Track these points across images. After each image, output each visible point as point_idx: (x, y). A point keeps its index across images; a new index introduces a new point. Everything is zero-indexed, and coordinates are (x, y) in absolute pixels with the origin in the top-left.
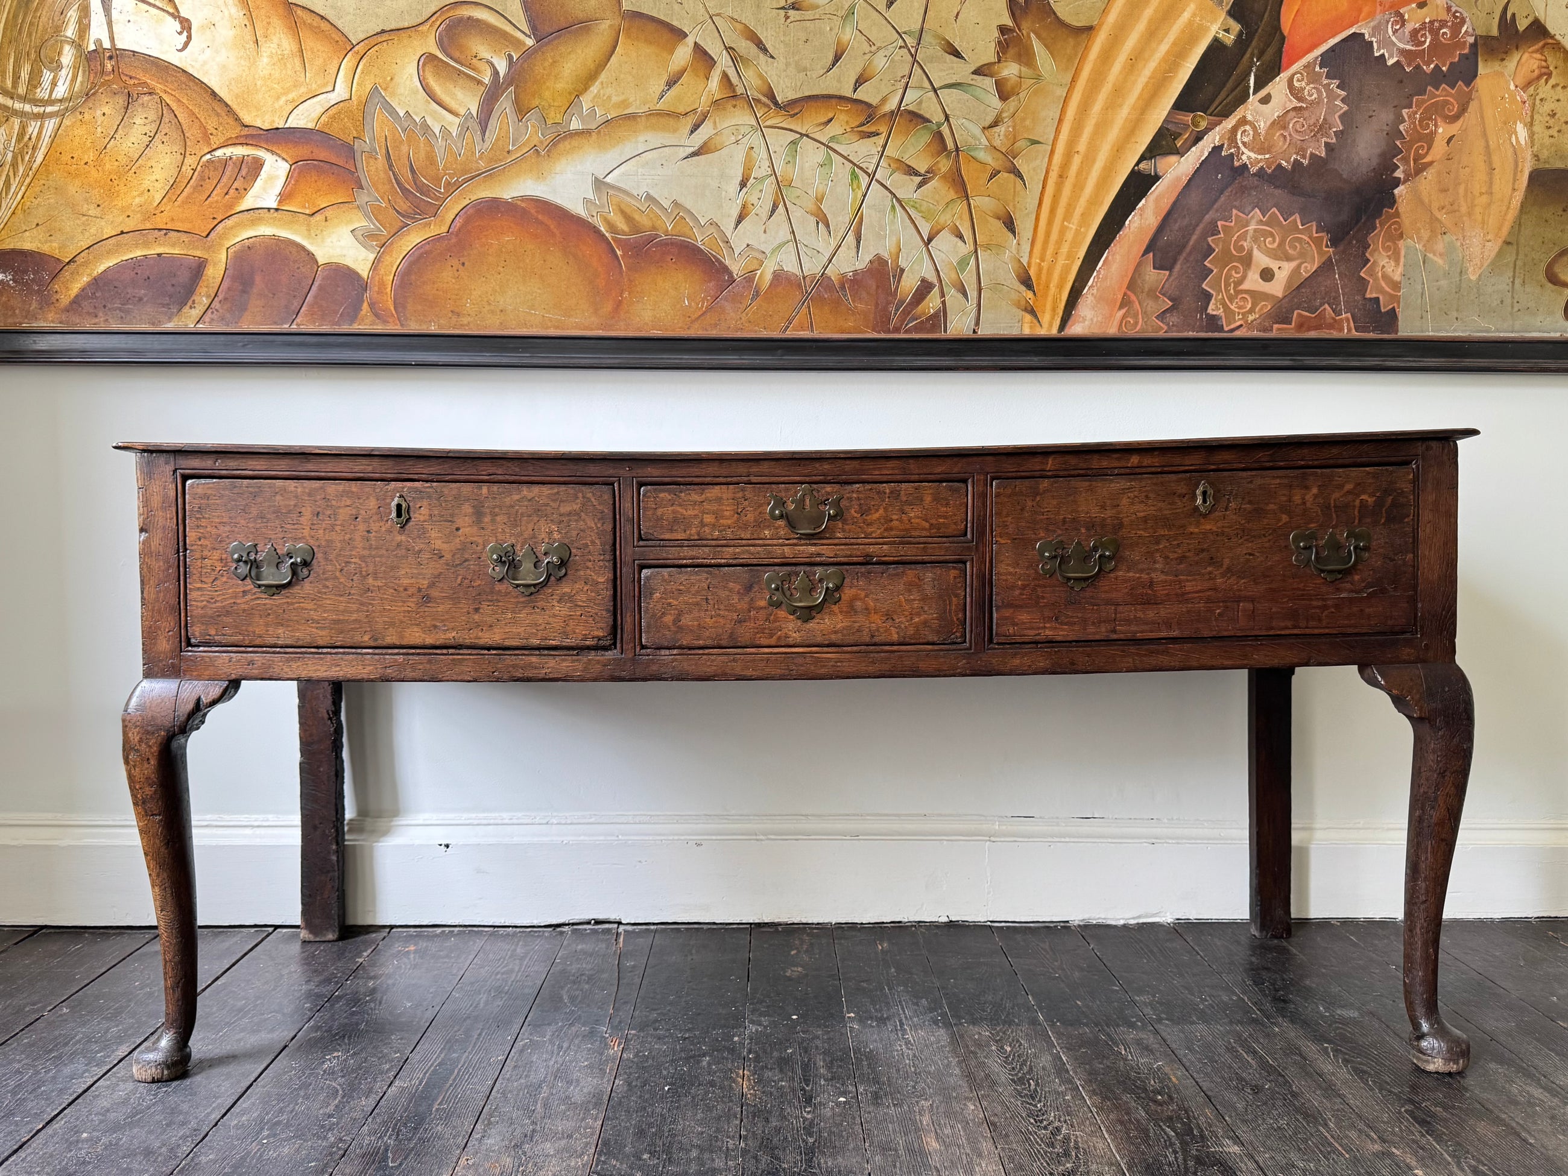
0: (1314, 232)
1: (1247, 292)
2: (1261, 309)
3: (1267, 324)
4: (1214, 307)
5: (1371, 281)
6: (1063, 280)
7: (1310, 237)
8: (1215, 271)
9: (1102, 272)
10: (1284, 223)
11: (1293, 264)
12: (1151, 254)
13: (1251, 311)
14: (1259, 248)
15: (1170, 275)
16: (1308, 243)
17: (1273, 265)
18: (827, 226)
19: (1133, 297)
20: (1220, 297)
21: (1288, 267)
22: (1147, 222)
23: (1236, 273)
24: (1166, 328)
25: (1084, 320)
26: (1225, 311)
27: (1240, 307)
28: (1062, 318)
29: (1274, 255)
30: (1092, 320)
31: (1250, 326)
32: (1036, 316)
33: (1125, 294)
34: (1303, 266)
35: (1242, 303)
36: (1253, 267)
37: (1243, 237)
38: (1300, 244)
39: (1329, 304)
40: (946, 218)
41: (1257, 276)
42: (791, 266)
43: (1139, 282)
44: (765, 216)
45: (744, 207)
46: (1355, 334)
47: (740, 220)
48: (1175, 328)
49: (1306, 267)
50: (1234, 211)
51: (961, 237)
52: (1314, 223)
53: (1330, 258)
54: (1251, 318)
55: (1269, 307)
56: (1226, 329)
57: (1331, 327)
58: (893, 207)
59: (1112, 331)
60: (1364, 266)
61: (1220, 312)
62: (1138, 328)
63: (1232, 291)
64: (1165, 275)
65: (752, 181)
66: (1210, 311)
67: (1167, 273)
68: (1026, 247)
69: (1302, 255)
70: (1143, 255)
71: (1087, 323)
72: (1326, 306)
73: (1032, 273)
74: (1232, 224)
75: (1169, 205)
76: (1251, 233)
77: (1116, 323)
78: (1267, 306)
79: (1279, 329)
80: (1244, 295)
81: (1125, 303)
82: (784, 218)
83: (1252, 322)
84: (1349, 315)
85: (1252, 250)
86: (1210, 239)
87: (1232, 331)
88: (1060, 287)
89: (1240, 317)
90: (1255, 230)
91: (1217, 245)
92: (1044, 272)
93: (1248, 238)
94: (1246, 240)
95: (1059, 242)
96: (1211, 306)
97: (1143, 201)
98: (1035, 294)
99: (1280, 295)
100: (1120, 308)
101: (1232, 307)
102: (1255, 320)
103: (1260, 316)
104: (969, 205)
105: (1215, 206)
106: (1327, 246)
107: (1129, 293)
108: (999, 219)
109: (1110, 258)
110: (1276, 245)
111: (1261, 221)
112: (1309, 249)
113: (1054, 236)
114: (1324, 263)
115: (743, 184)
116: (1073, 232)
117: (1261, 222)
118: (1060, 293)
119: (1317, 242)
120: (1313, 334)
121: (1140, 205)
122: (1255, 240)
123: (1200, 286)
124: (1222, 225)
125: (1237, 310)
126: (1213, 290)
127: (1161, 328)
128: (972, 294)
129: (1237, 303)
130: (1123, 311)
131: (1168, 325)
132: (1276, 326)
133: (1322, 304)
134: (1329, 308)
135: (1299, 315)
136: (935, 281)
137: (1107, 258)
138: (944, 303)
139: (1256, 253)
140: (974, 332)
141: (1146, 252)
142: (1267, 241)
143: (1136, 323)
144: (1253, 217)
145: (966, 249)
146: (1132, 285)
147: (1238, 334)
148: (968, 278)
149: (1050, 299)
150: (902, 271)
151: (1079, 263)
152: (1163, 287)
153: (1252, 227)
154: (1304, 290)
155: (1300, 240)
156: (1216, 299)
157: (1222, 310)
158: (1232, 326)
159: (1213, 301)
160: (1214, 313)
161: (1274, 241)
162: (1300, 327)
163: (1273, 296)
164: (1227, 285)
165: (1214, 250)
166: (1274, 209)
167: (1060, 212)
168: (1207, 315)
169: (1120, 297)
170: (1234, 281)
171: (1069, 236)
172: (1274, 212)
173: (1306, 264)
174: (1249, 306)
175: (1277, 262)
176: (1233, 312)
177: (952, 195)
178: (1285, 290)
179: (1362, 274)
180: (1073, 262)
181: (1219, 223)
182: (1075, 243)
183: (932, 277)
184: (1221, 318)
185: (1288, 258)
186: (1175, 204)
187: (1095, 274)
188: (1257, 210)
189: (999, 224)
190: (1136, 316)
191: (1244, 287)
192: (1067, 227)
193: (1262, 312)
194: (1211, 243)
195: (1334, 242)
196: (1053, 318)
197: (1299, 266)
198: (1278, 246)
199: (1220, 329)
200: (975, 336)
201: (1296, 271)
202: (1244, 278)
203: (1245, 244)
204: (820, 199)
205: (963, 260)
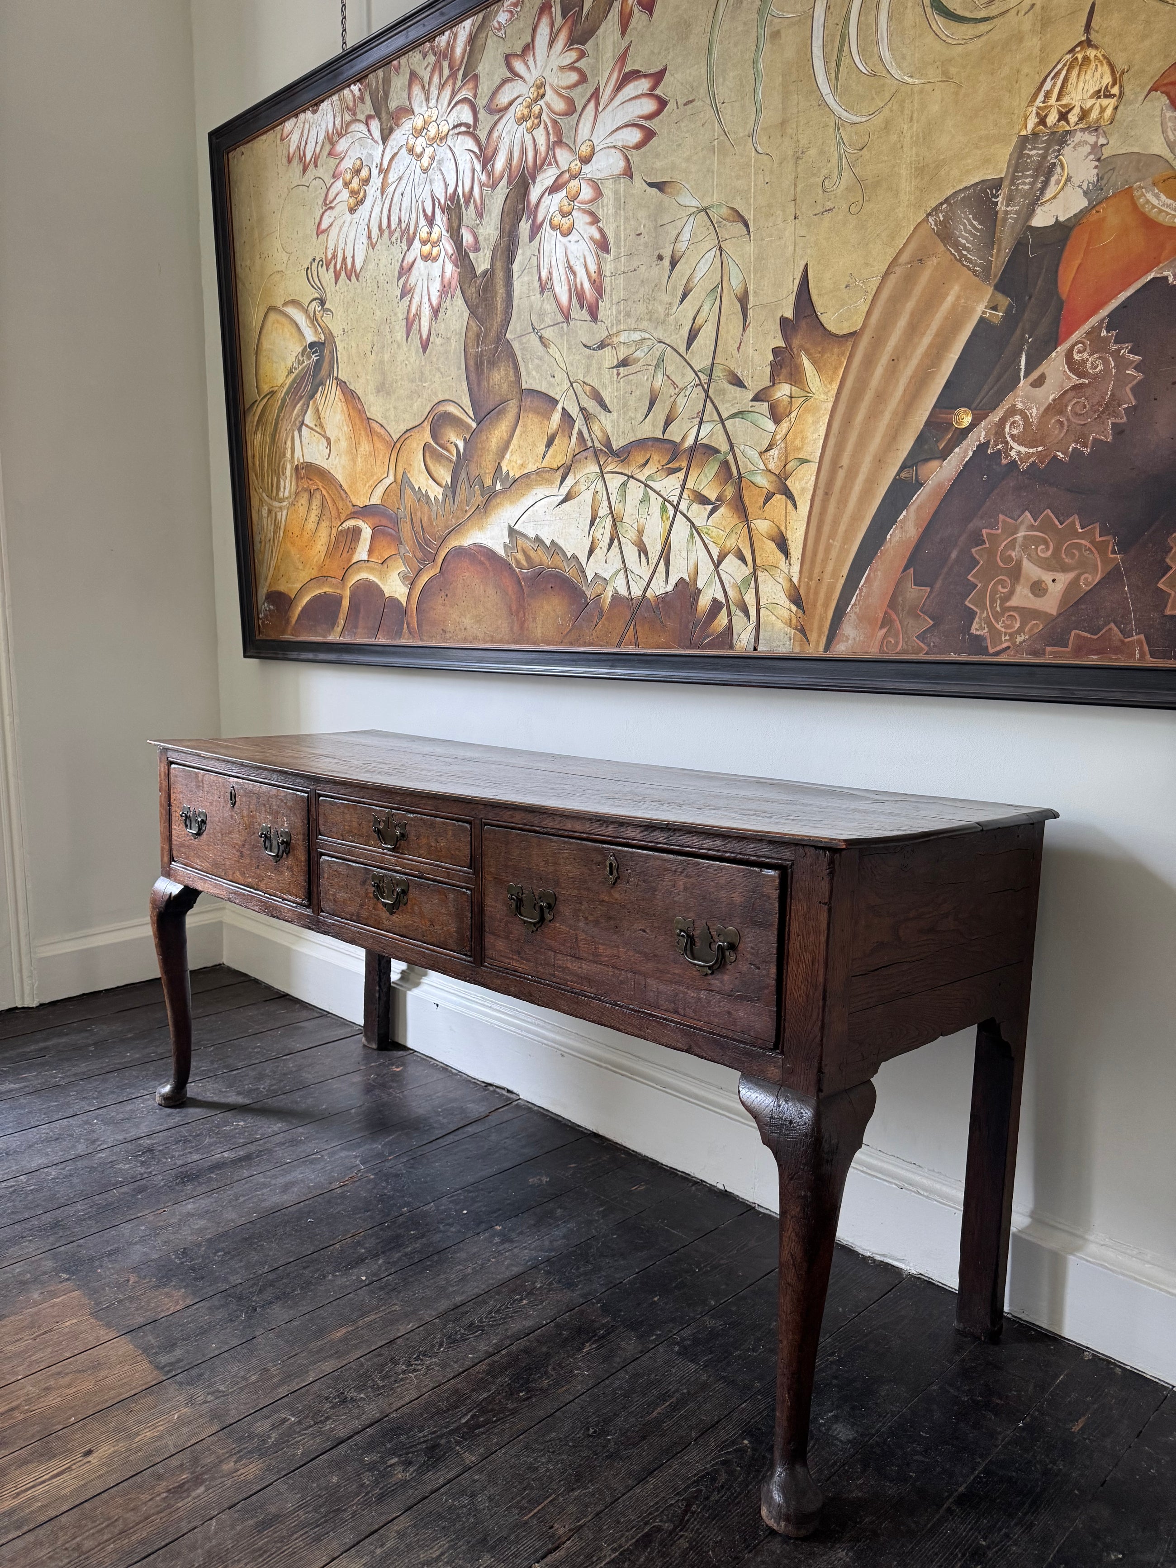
0: (1097, 535)
1: (1015, 609)
2: (1031, 629)
3: (1038, 647)
4: (977, 627)
5: (1173, 593)
6: (828, 598)
7: (1092, 542)
8: (979, 585)
9: (864, 590)
10: (1060, 527)
11: (1070, 576)
12: (912, 570)
13: (1020, 631)
14: (1029, 558)
15: (931, 592)
16: (1089, 549)
17: (1047, 577)
18: (646, 555)
19: (894, 616)
20: (985, 615)
21: (1064, 579)
22: (908, 536)
23: (1003, 587)
24: (926, 648)
25: (848, 639)
26: (989, 631)
27: (1006, 627)
28: (828, 637)
29: (1046, 565)
30: (854, 639)
31: (1018, 648)
32: (805, 635)
33: (886, 613)
34: (1082, 577)
35: (1009, 622)
36: (1022, 580)
37: (1012, 545)
38: (1080, 550)
39: (1115, 623)
40: (731, 543)
41: (1027, 592)
42: (623, 592)
43: (900, 599)
44: (605, 549)
45: (593, 542)
46: (1151, 662)
47: (591, 552)
48: (935, 650)
49: (1086, 579)
50: (1001, 517)
51: (742, 559)
52: (1097, 525)
53: (1117, 567)
54: (1019, 639)
55: (1041, 627)
56: (991, 651)
57: (1117, 650)
58: (692, 534)
59: (873, 651)
60: (1163, 575)
61: (985, 632)
62: (899, 648)
63: (998, 609)
64: (926, 592)
65: (598, 520)
66: (973, 631)
67: (928, 589)
68: (795, 569)
69: (1083, 565)
70: (904, 571)
71: (850, 642)
72: (1112, 625)
73: (802, 592)
74: (1000, 531)
75: (931, 515)
76: (1020, 541)
77: (877, 644)
78: (1038, 626)
79: (1051, 653)
80: (1011, 613)
81: (886, 622)
82: (618, 549)
83: (1021, 643)
84: (1142, 637)
85: (1021, 561)
86: (973, 550)
87: (997, 654)
88: (826, 606)
89: (1007, 637)
90: (1025, 537)
91: (981, 556)
92: (812, 591)
93: (1017, 547)
94: (1014, 549)
95: (825, 561)
96: (975, 626)
97: (904, 513)
98: (804, 613)
99: (1054, 612)
100: (882, 627)
101: (998, 627)
102: (1024, 641)
103: (1030, 637)
104: (749, 528)
105: (980, 513)
106: (1114, 552)
107: (890, 611)
108: (773, 540)
109: (872, 574)
110: (1050, 552)
111: (1032, 526)
112: (1090, 556)
113: (820, 555)
114: (1109, 574)
115: (592, 523)
116: (837, 550)
117: (1031, 527)
118: (826, 612)
119: (1101, 548)
120: (1094, 660)
121: (901, 517)
122: (1025, 548)
123: (963, 603)
124: (987, 534)
125: (1003, 630)
126: (977, 606)
127: (922, 649)
128: (753, 612)
129: (1004, 622)
130: (884, 630)
131: (929, 646)
132: (1048, 649)
133: (1106, 624)
134: (1115, 628)
135: (1078, 636)
136: (724, 602)
137: (869, 575)
138: (730, 621)
139: (1026, 563)
140: (755, 649)
141: (906, 568)
142: (1039, 549)
143: (897, 643)
144: (1022, 522)
145: (747, 571)
146: (893, 604)
147: (1003, 658)
148: (750, 598)
149: (817, 617)
150: (700, 591)
151: (842, 581)
152: (924, 605)
153: (1021, 534)
154: (1083, 607)
155: (1078, 546)
156: (979, 618)
157: (987, 629)
158: (998, 648)
159: (977, 619)
160: (978, 633)
161: (1047, 548)
162: (1078, 651)
163: (1046, 614)
164: (993, 601)
165: (979, 563)
166: (1048, 511)
167: (826, 529)
168: (971, 635)
169: (881, 615)
170: (1001, 598)
171: (834, 554)
172: (1047, 515)
173: (1086, 575)
174: (1018, 625)
175: (1051, 573)
176: (999, 633)
177: (735, 520)
178: (1060, 607)
179: (1160, 585)
180: (837, 580)
181: (984, 532)
182: (840, 561)
183: (721, 597)
184: (985, 638)
185: (1064, 569)
186: (936, 513)
187: (858, 592)
188: (1027, 513)
189: (772, 545)
190: (896, 636)
191: (1013, 602)
192: (832, 545)
193: (1033, 633)
194: (975, 555)
195: (1123, 547)
196: (819, 636)
197: (1077, 578)
198: (1053, 554)
199: (985, 651)
200: (755, 654)
201: (1074, 583)
202: (1012, 593)
203: (1013, 554)
204: (641, 532)
205: (746, 581)
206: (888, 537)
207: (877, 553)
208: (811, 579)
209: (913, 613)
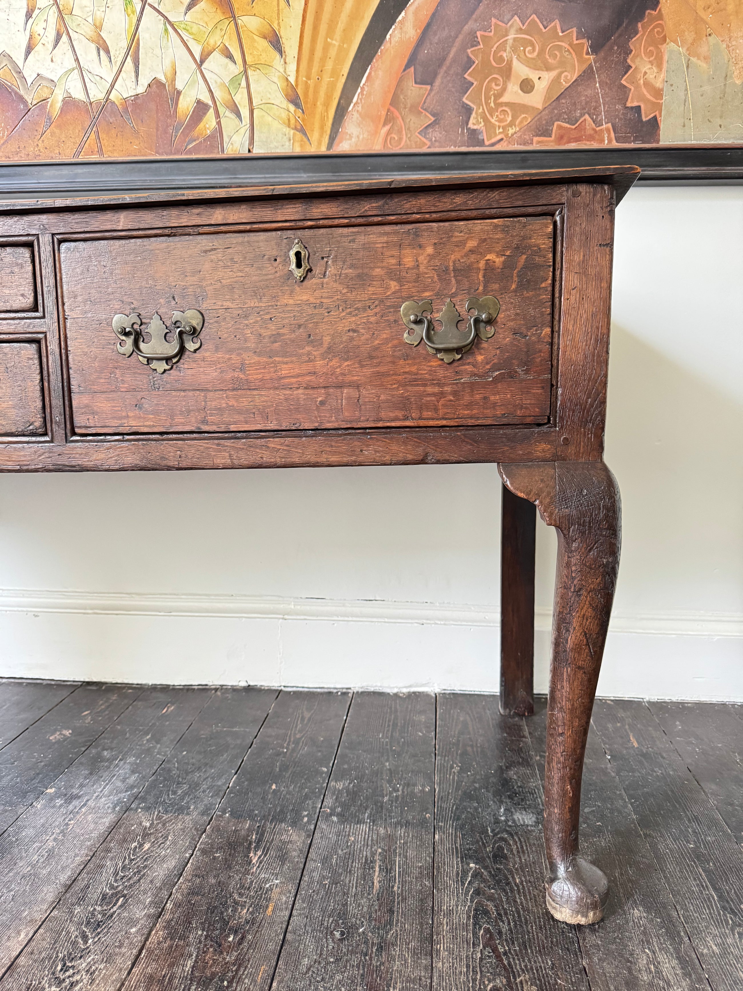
0: (575, 38)
1: (507, 104)
2: (521, 122)
3: (527, 137)
4: (474, 121)
5: (633, 88)
6: (329, 97)
7: (571, 45)
8: (475, 83)
9: (366, 88)
10: (544, 30)
11: (553, 74)
12: (412, 69)
13: (511, 124)
14: (519, 58)
15: (431, 90)
16: (568, 51)
17: (533, 76)
18: (107, 52)
19: (396, 113)
20: (481, 110)
21: (548, 77)
22: (407, 37)
23: (496, 85)
24: (428, 143)
25: (351, 137)
26: (485, 125)
27: (500, 121)
28: (330, 136)
29: (533, 65)
30: (358, 137)
31: (510, 139)
32: (305, 134)
33: (389, 110)
34: (563, 75)
35: (502, 117)
36: (513, 78)
37: (502, 47)
38: (560, 52)
39: (589, 115)
40: (215, 40)
41: (517, 88)
42: (78, 94)
43: (402, 97)
44: (50, 46)
45: (31, 38)
46: (615, 145)
47: (29, 50)
48: (437, 144)
49: (566, 77)
50: (494, 20)
51: (230, 57)
52: (575, 29)
53: (590, 67)
54: (511, 131)
55: (529, 120)
56: (487, 143)
57: (591, 138)
58: (166, 30)
59: (377, 148)
60: (626, 73)
61: (481, 126)
62: (403, 144)
63: (492, 105)
64: (426, 90)
65: (37, 12)
66: (471, 125)
67: (429, 87)
68: (292, 67)
69: (562, 64)
70: (404, 70)
71: (353, 140)
72: (587, 116)
73: (300, 91)
74: (492, 34)
75: (429, 17)
76: (510, 42)
77: (381, 140)
78: (526, 119)
79: (539, 142)
80: (504, 108)
81: (389, 119)
82: (67, 46)
83: (512, 135)
84: (609, 125)
85: (511, 61)
86: (469, 51)
87: (493, 145)
88: (327, 105)
89: (501, 130)
90: (515, 39)
91: (476, 57)
92: (311, 90)
93: (508, 48)
94: (505, 51)
95: (323, 60)
96: (472, 120)
97: (403, 14)
98: (303, 112)
99: (540, 107)
100: (385, 124)
101: (493, 121)
102: (515, 133)
103: (520, 129)
104: (236, 25)
105: (474, 16)
106: (588, 53)
107: (392, 109)
108: (265, 38)
109: (373, 73)
110: (536, 54)
111: (521, 29)
112: (569, 57)
113: (318, 53)
114: (584, 72)
115: (29, 15)
116: (336, 49)
117: (520, 31)
118: (327, 111)
119: (577, 49)
120: (573, 146)
121: (400, 18)
122: (515, 49)
123: (460, 100)
124: (482, 36)
125: (497, 123)
126: (474, 103)
127: (425, 144)
128: (245, 112)
129: (497, 116)
130: (387, 128)
131: (431, 140)
132: (536, 139)
133: (582, 115)
134: (589, 119)
135: (560, 127)
136: (210, 103)
137: (370, 73)
138: (219, 123)
139: (516, 63)
140: (249, 151)
141: (407, 66)
142: (527, 50)
143: (400, 139)
144: (512, 26)
145: (236, 69)
146: (395, 101)
147: (498, 148)
148: (241, 99)
149: (318, 117)
150: (179, 93)
151: (343, 80)
152: (425, 102)
153: (511, 36)
154: (563, 101)
155: (559, 48)
156: (476, 113)
157: (483, 124)
158: (493, 140)
159: (474, 115)
160: (475, 127)
161: (534, 50)
162: (560, 138)
163: (533, 108)
164: (487, 98)
165: (474, 62)
166: (534, 16)
167: (323, 28)
168: (468, 129)
169: (384, 113)
170: (494, 94)
171: (333, 53)
172: (533, 20)
173: (566, 73)
174: (509, 119)
175: (537, 72)
176: (494, 126)
177: (219, 16)
178: (545, 101)
179: (623, 82)
180: (337, 80)
181: (479, 34)
182: (339, 60)
183: (206, 98)
184: (482, 132)
185: (548, 68)
186: (434, 15)
187: (359, 90)
188: (516, 18)
189: (264, 44)
190: (400, 132)
191: (504, 99)
192: (330, 44)
193: (522, 125)
194: (471, 55)
195: (595, 49)
196: (321, 136)
197: (559, 76)
198: (538, 55)
199: (481, 143)
200: (250, 155)
201: (556, 81)
202: (504, 89)
203: (505, 55)
204: (98, 27)
205: (234, 80)
206: (388, 37)
207: (377, 52)
208: (309, 78)
209: (414, 109)
